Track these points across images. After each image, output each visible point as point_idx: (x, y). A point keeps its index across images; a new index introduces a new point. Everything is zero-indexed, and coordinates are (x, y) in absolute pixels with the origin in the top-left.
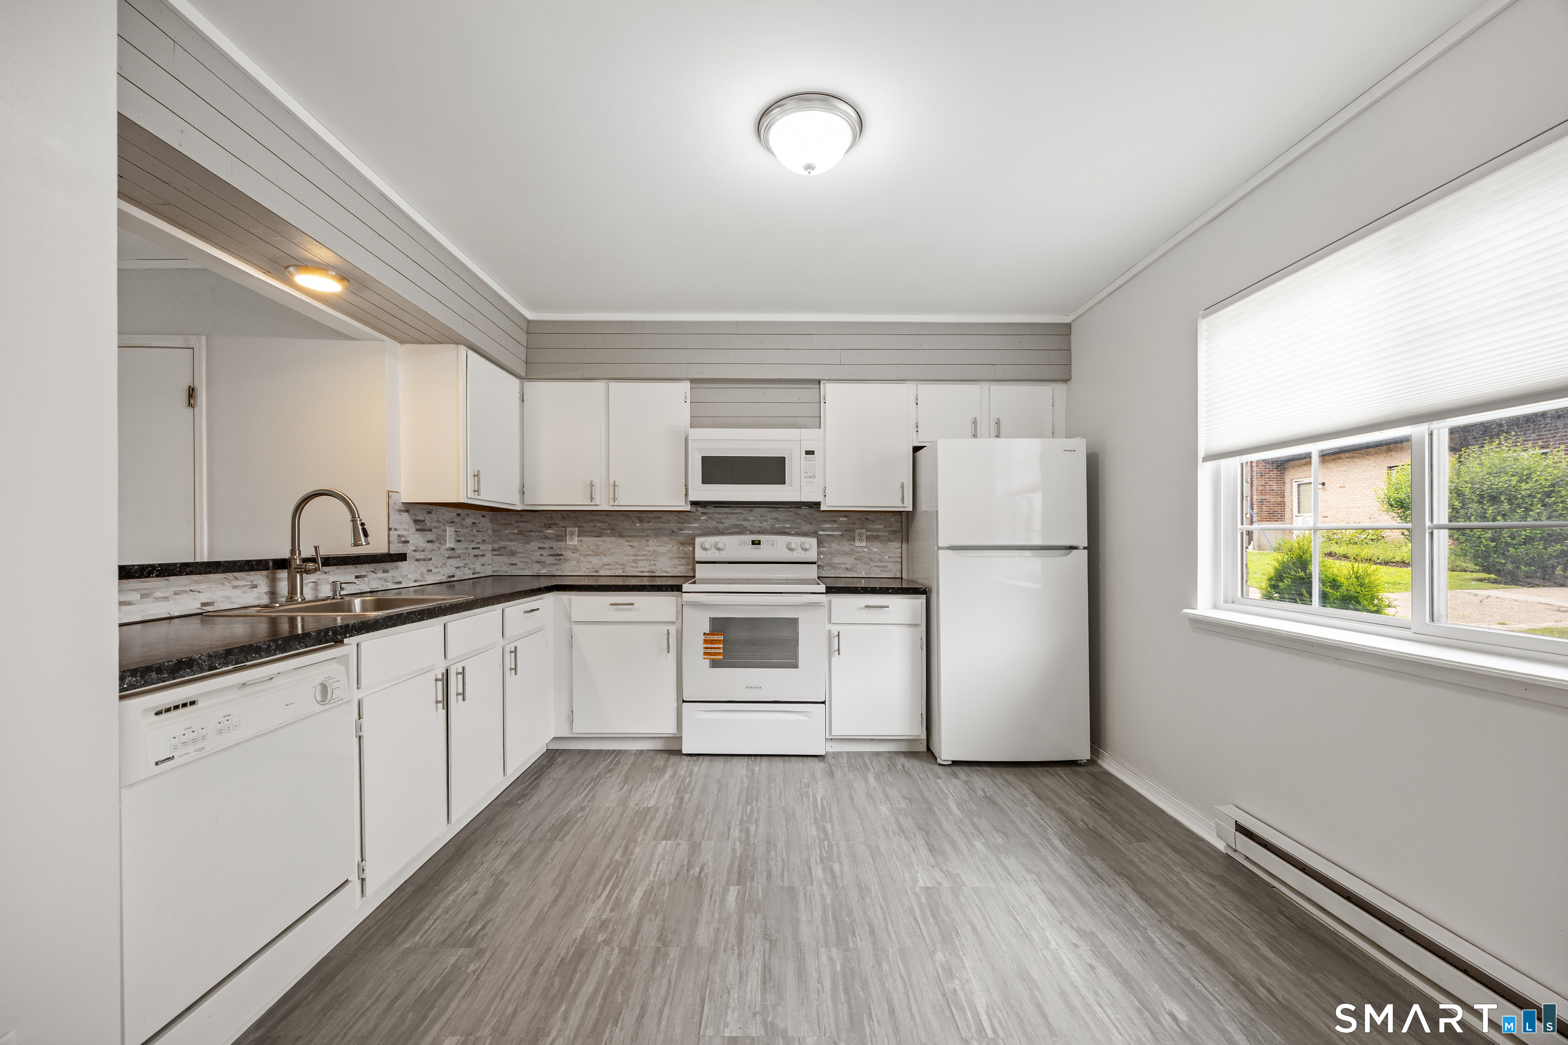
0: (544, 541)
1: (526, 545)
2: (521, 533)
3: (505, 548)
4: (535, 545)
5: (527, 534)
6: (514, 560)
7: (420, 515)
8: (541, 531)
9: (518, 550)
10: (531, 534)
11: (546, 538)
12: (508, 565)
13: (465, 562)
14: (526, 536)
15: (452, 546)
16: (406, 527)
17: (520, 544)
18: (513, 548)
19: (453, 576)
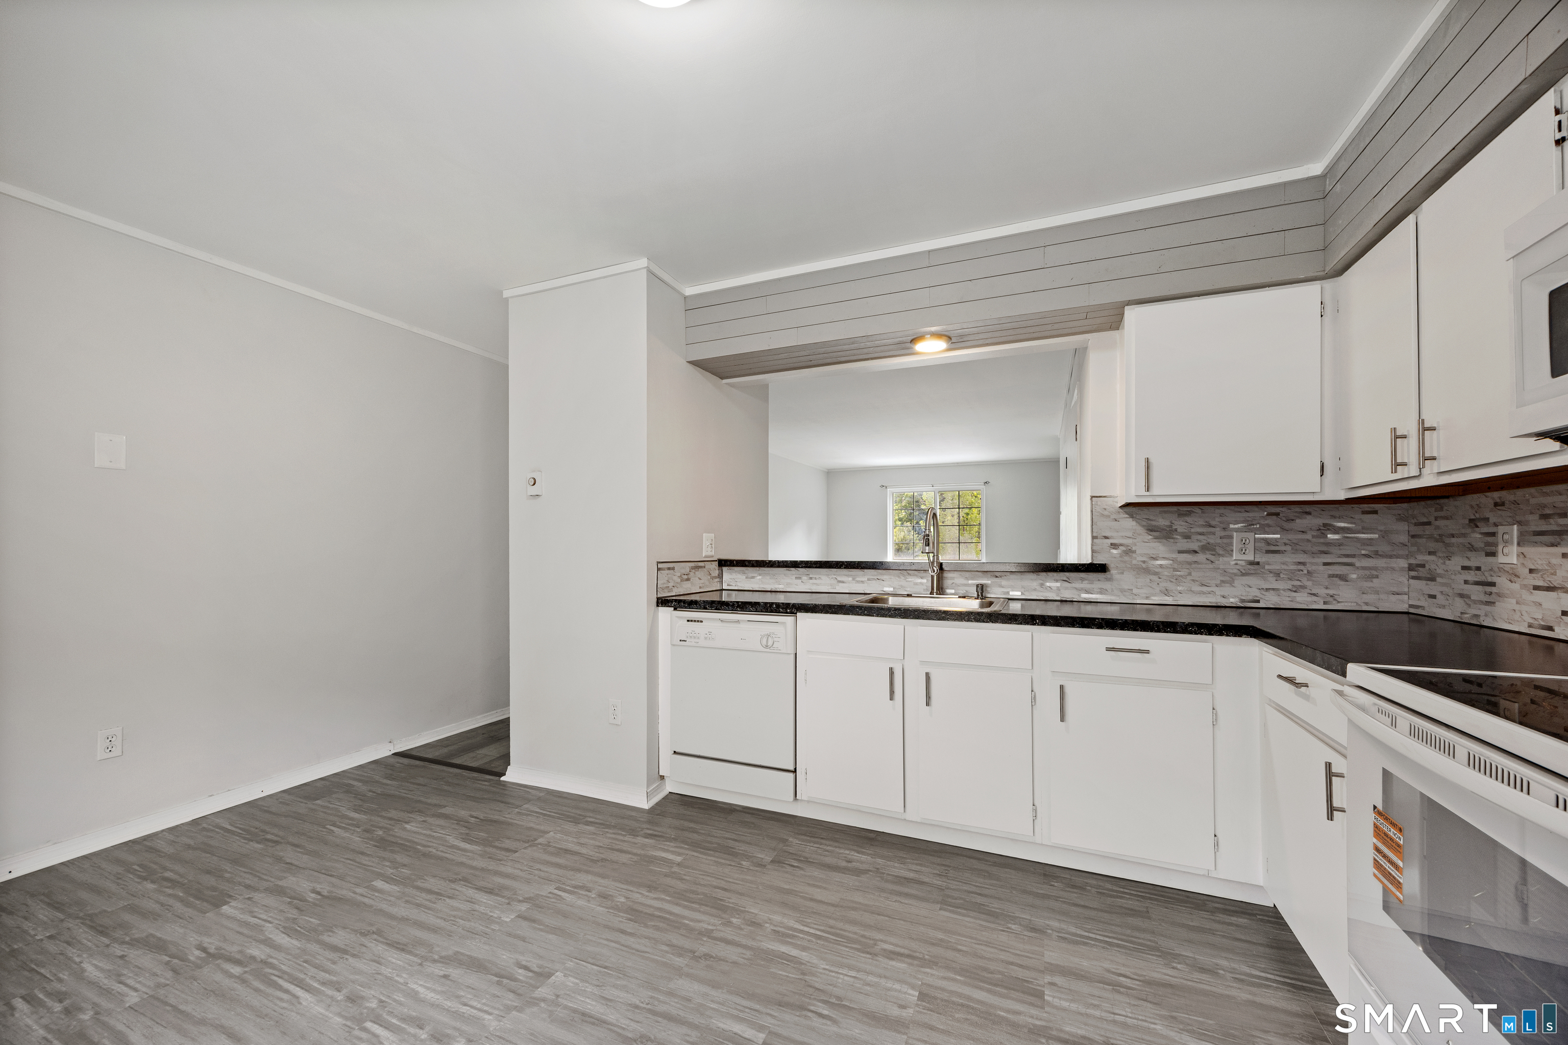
0: (1469, 554)
1: (1447, 562)
2: (1440, 539)
3: (1423, 566)
4: (1457, 562)
5: (1447, 540)
6: (1433, 588)
7: (1161, 520)
8: (1464, 535)
9: (1439, 571)
10: (1454, 540)
11: (1472, 548)
12: (1427, 597)
13: (1298, 583)
14: (1447, 545)
15: (1250, 557)
16: (1130, 534)
17: (1440, 559)
18: (1433, 567)
19: (1258, 601)
